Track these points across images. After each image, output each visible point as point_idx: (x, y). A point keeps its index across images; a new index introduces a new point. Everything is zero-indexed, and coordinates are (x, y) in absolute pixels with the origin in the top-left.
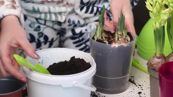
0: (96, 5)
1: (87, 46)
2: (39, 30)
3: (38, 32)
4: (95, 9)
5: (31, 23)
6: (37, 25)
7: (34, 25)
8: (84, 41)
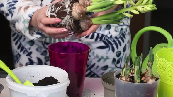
0: (96, 32)
1: (91, 72)
2: (45, 54)
3: (45, 56)
4: (96, 35)
5: (38, 48)
6: (43, 50)
7: (41, 49)
8: (89, 67)
